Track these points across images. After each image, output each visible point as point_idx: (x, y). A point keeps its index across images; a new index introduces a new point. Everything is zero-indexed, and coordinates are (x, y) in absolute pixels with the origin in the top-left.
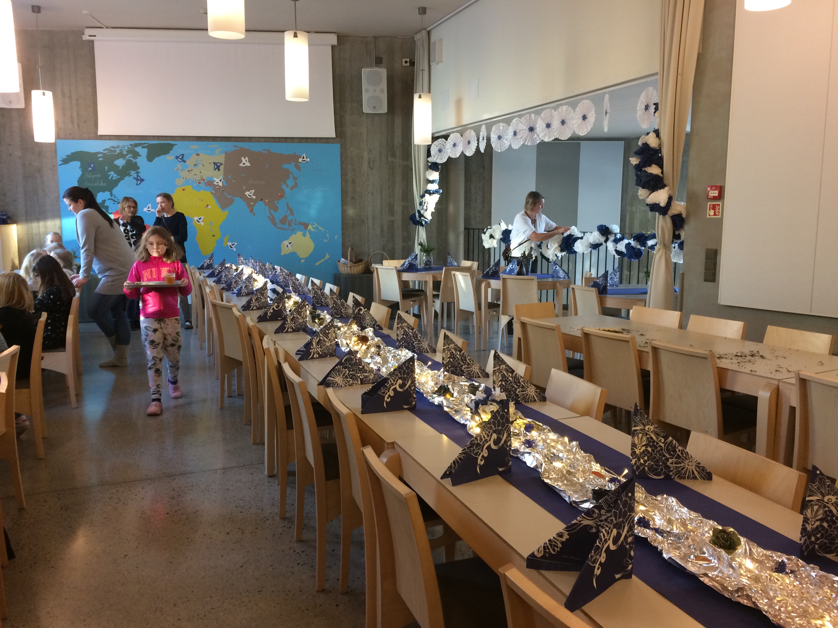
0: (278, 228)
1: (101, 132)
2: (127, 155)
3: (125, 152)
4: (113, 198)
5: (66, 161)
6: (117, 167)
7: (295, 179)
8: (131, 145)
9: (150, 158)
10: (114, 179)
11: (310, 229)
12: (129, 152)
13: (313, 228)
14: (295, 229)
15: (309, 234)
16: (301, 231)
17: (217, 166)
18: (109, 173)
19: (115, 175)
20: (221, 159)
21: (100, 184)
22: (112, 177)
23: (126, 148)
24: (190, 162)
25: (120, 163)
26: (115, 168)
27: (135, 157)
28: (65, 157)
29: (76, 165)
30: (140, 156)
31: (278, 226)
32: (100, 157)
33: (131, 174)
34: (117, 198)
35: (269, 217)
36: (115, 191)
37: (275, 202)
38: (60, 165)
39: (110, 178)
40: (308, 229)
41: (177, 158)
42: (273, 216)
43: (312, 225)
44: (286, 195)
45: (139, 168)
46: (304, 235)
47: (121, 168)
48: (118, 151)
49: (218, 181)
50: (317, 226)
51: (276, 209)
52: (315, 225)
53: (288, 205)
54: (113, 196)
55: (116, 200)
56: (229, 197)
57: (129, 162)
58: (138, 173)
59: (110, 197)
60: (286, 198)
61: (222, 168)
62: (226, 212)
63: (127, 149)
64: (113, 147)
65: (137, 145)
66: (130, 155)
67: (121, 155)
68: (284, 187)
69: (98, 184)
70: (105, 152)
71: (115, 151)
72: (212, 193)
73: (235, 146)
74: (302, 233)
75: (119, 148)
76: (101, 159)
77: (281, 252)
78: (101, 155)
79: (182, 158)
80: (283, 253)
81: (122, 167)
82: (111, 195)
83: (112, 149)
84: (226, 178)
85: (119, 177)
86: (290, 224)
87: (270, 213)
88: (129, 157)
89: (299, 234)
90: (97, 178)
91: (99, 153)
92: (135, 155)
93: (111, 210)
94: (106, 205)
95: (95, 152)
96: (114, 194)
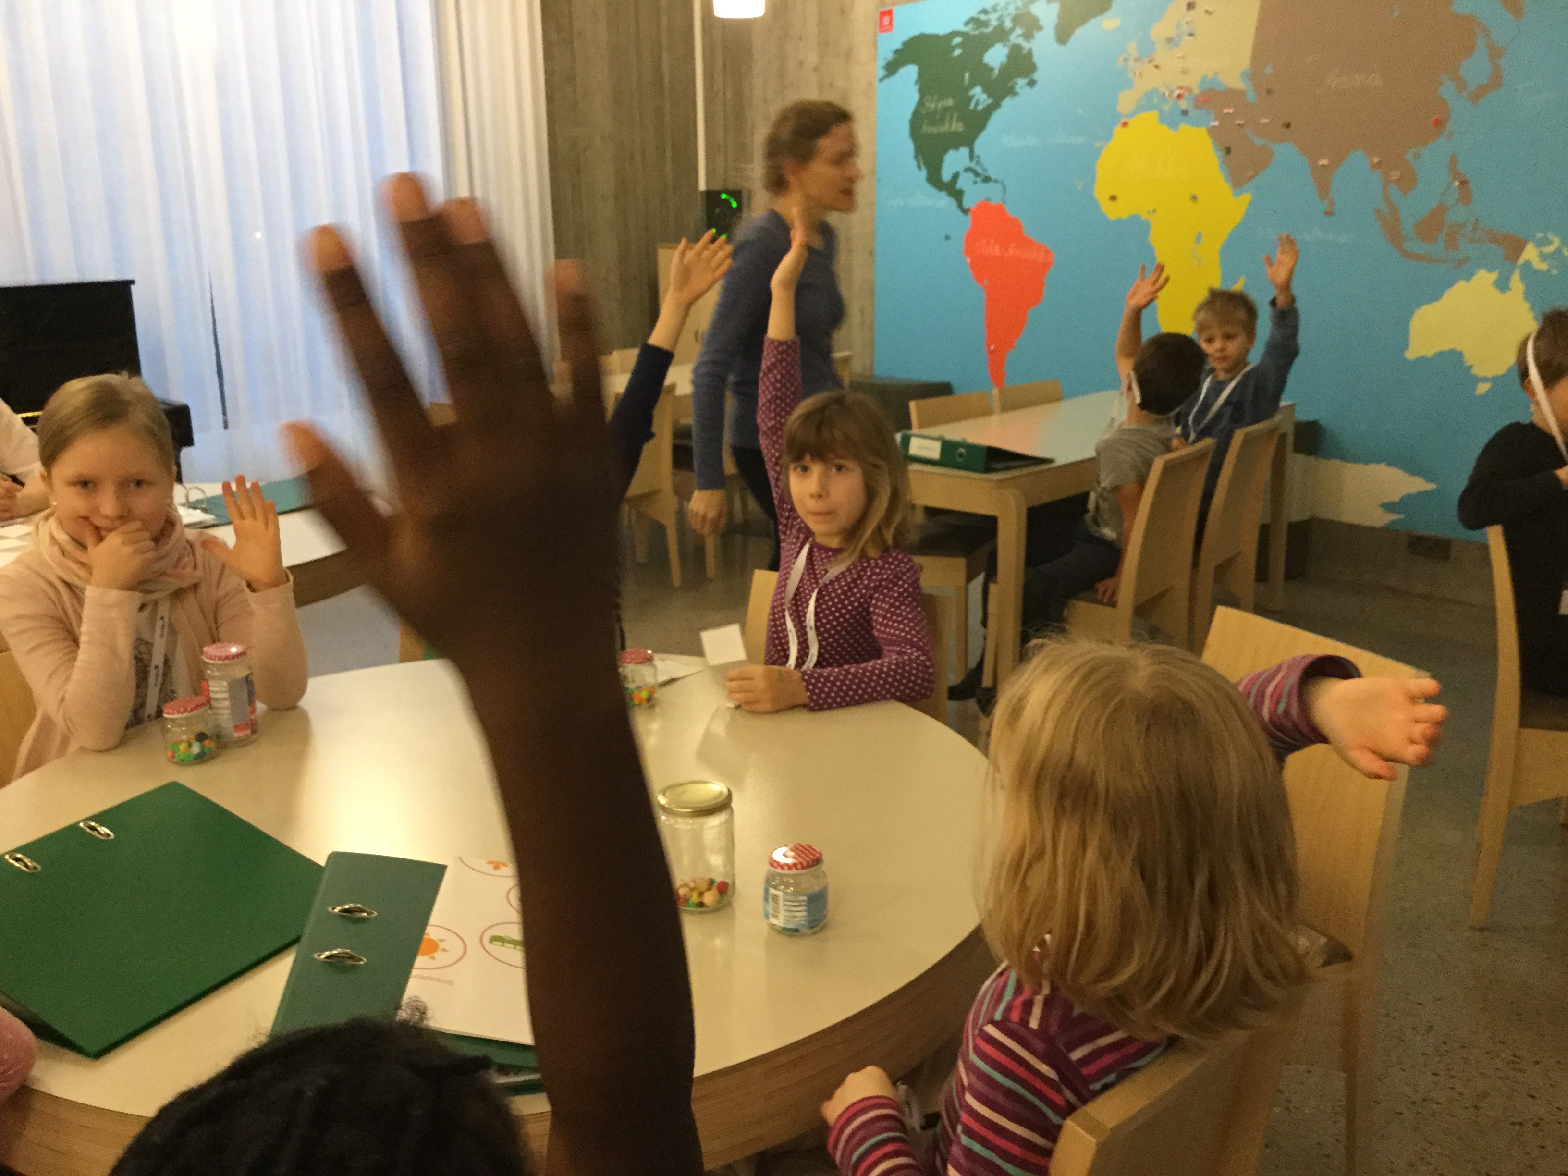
0: (1408, 255)
2: (1012, 30)
3: (1008, 24)
4: (973, 165)
5: (892, 68)
6: (989, 69)
7: (1495, 53)
9: (1063, 36)
10: (980, 107)
11: (1528, 263)
12: (1016, 20)
13: (1543, 257)
14: (1467, 260)
15: (1524, 278)
16: (1490, 270)
18: (972, 92)
19: (984, 97)
21: (950, 127)
22: (977, 104)
23: (1012, 10)
25: (996, 56)
26: (982, 74)
27: (1028, 36)
28: (890, 56)
29: (910, 73)
30: (1040, 28)
31: (1407, 246)
32: (957, 46)
33: (1018, 89)
34: (982, 166)
35: (1377, 211)
36: (980, 144)
37: (1409, 156)
38: (881, 80)
39: (972, 106)
40: (1521, 261)
42: (1394, 210)
43: (1541, 243)
44: (1450, 126)
45: (1033, 68)
46: (1503, 285)
47: (996, 72)
48: (994, 22)
50: (1558, 251)
51: (1407, 181)
52: (1550, 243)
53: (1454, 161)
54: (975, 159)
55: (979, 170)
56: (1259, 142)
57: (1016, 50)
58: (1033, 84)
59: (967, 163)
60: (1451, 134)
62: (1246, 198)
63: (1014, 13)
64: (985, 11)
66: (1019, 31)
67: (1001, 35)
68: (1448, 91)
69: (944, 128)
70: (967, 29)
71: (986, 24)
72: (1212, 132)
74: (1494, 276)
75: (995, 11)
76: (958, 52)
77: (1405, 346)
78: (957, 40)
80: (1411, 354)
81: (1001, 70)
82: (972, 155)
83: (983, 17)
84: (1255, 74)
85: (990, 101)
86: (1451, 242)
87: (1386, 198)
88: (1016, 37)
89: (1485, 278)
90: (946, 109)
91: (954, 34)
92: (1031, 26)
93: (968, 202)
94: (960, 185)
95: (950, 30)
96: (977, 152)
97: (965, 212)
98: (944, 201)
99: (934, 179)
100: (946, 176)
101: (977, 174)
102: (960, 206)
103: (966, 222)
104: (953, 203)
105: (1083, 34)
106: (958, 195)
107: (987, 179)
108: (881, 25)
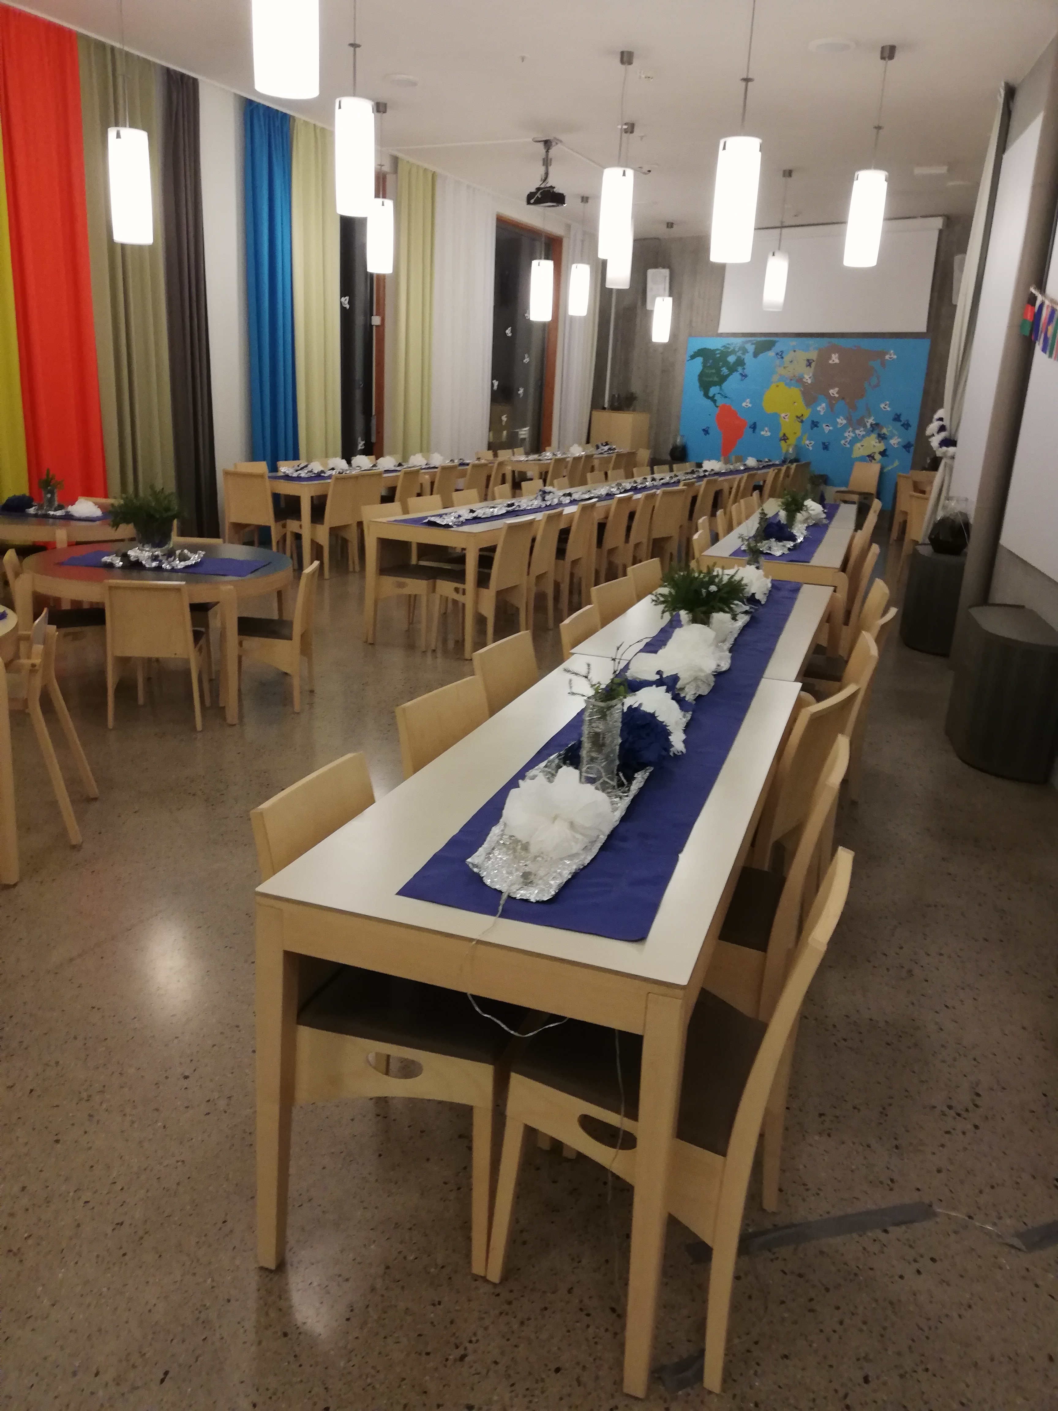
1: (722, 330)
2: (738, 352)
3: (737, 350)
4: (720, 392)
5: (693, 357)
6: (729, 363)
7: (878, 377)
8: (743, 342)
9: (755, 355)
12: (740, 348)
13: (888, 431)
14: (869, 431)
17: (809, 363)
18: (722, 369)
19: (727, 371)
20: (813, 355)
21: (713, 379)
22: (724, 373)
23: (739, 345)
24: (787, 358)
25: (732, 359)
26: (726, 364)
27: (744, 354)
28: (692, 353)
29: (699, 360)
30: (748, 353)
32: (718, 354)
33: (738, 370)
34: (723, 393)
36: (725, 385)
37: (855, 402)
38: (688, 361)
39: (722, 373)
40: (882, 432)
41: (777, 354)
42: (851, 417)
43: (887, 428)
44: (867, 394)
45: (745, 364)
47: (731, 364)
48: (732, 348)
49: (808, 379)
50: (891, 430)
51: (855, 409)
53: (867, 404)
56: (814, 395)
57: (738, 358)
58: (744, 369)
59: (718, 391)
60: (867, 397)
61: (813, 365)
62: (810, 410)
64: (728, 344)
65: (747, 342)
66: (740, 352)
67: (733, 352)
68: (867, 386)
69: (711, 379)
70: (722, 349)
71: (729, 348)
72: (801, 390)
73: (829, 343)
74: (876, 436)
75: (735, 344)
76: (718, 356)
77: (852, 454)
78: (718, 352)
79: (780, 355)
81: (733, 363)
82: (721, 389)
83: (728, 346)
84: (815, 376)
85: (729, 372)
87: (849, 413)
88: (739, 354)
89: (873, 436)
90: (712, 373)
91: (717, 350)
92: (745, 351)
93: (718, 404)
94: (716, 398)
95: (715, 348)
96: (723, 388)
97: (717, 407)
98: (709, 402)
99: (706, 395)
100: (711, 394)
101: (722, 395)
102: (715, 405)
103: (717, 410)
104: (712, 403)
105: (761, 356)
106: (715, 401)
107: (726, 397)
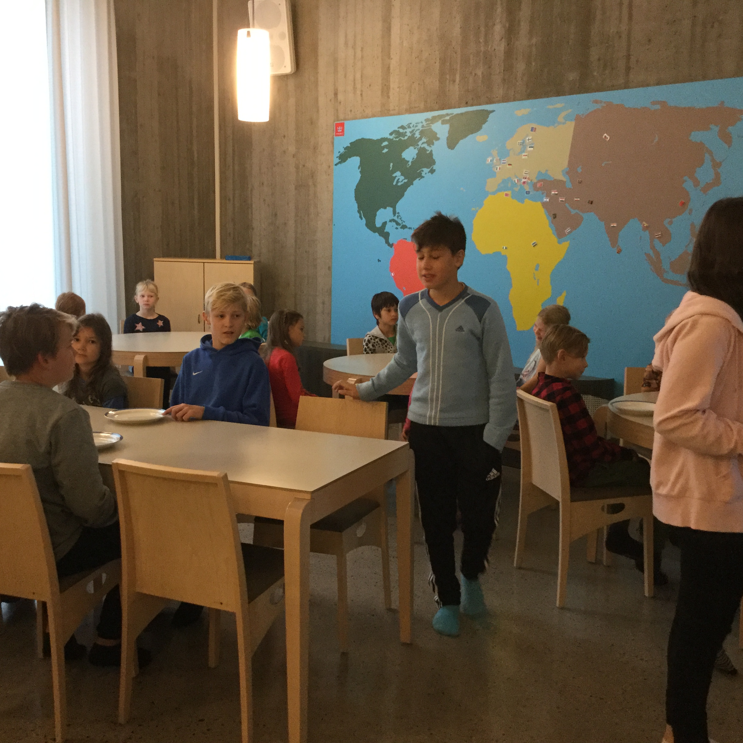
0: (666, 281)
2: (420, 139)
3: (417, 135)
4: (395, 218)
5: (343, 158)
6: (405, 162)
7: (716, 165)
8: (427, 120)
9: (452, 144)
10: (399, 184)
12: (422, 133)
18: (394, 175)
19: (402, 178)
23: (420, 127)
24: (513, 142)
25: (410, 154)
26: (401, 164)
27: (430, 143)
28: (342, 151)
29: (355, 161)
30: (438, 139)
31: (665, 275)
32: (385, 147)
33: (423, 174)
34: (401, 219)
35: (648, 255)
36: (400, 206)
37: (666, 223)
38: (336, 165)
39: (394, 183)
42: (657, 254)
44: (689, 205)
45: (434, 162)
48: (408, 133)
51: (665, 237)
53: (693, 227)
54: (397, 215)
55: (399, 221)
56: (573, 212)
57: (422, 151)
58: (433, 171)
59: (391, 216)
60: (691, 210)
62: (566, 245)
63: (421, 129)
64: (402, 127)
65: (434, 119)
66: (424, 140)
67: (413, 142)
68: (688, 185)
69: (377, 195)
70: (391, 137)
71: (404, 135)
72: (544, 205)
75: (409, 127)
76: (385, 150)
78: (385, 143)
81: (412, 162)
82: (394, 213)
83: (401, 130)
84: (571, 172)
85: (406, 181)
87: (653, 248)
88: (422, 143)
91: (383, 139)
92: (432, 138)
94: (386, 230)
95: (379, 137)
96: (397, 211)
97: (391, 246)
98: (377, 238)
99: (371, 225)
102: (387, 242)
103: (391, 252)
104: (383, 240)
105: (463, 144)
106: (386, 236)
107: (404, 227)
108: (337, 132)
